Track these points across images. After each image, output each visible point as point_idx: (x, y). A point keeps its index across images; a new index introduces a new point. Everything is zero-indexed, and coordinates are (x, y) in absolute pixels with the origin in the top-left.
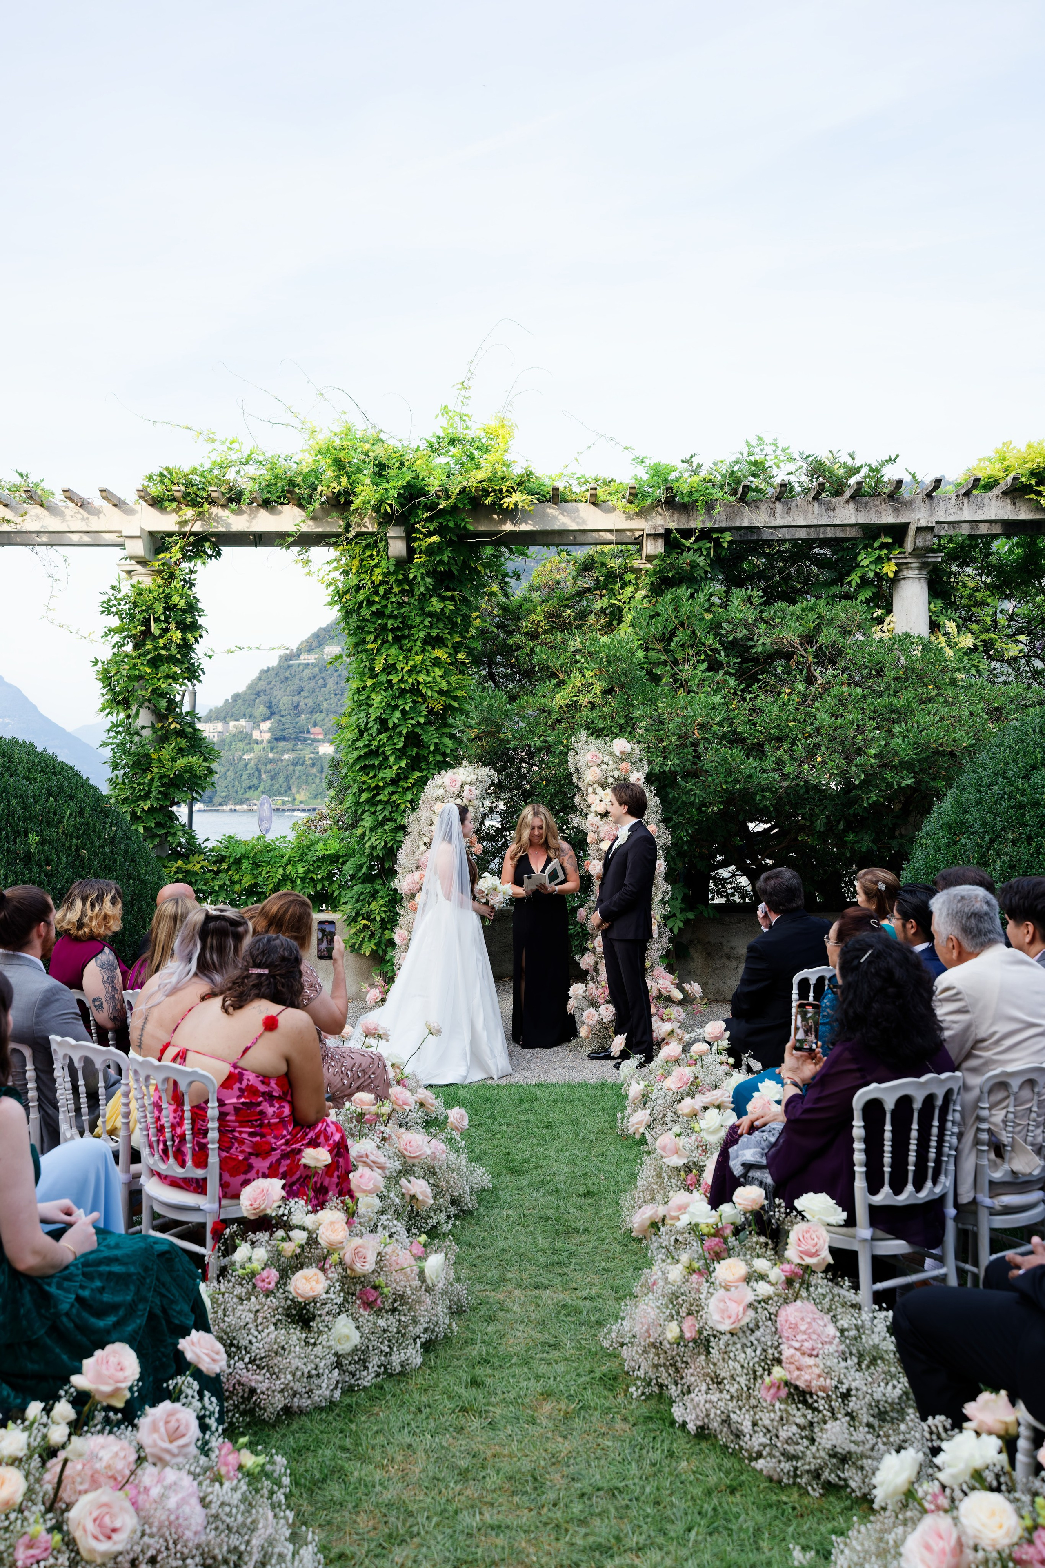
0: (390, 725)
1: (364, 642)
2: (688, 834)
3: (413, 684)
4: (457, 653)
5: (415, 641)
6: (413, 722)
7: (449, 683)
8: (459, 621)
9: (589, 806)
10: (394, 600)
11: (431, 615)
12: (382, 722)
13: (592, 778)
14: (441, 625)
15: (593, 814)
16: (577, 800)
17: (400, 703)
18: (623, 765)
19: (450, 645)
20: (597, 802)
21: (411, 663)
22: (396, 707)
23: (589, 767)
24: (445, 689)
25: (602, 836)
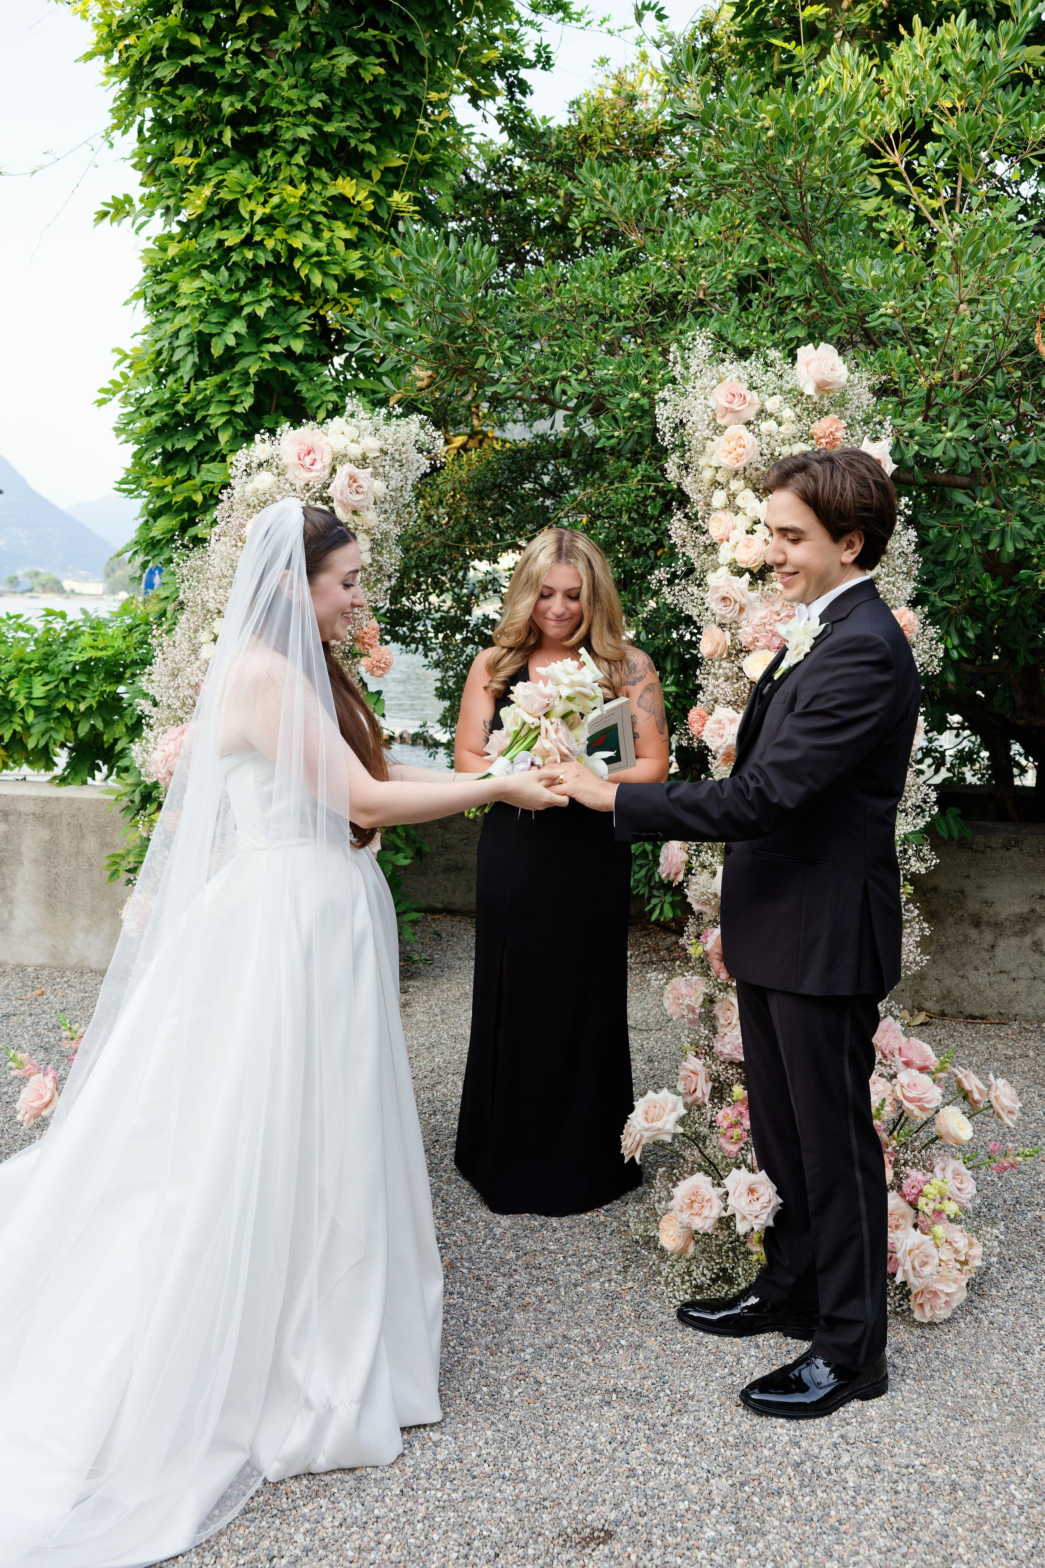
0: (217, 350)
1: (169, 154)
2: (964, 643)
3: (276, 254)
4: (390, 195)
5: (291, 154)
6: (277, 349)
7: (368, 263)
8: (397, 112)
9: (713, 548)
10: (239, 44)
11: (327, 86)
12: (202, 342)
13: (727, 461)
14: (353, 119)
15: (723, 571)
16: (677, 527)
17: (247, 298)
18: (824, 426)
19: (376, 176)
20: (738, 535)
21: (275, 200)
22: (235, 310)
23: (719, 430)
24: (359, 275)
25: (745, 635)
